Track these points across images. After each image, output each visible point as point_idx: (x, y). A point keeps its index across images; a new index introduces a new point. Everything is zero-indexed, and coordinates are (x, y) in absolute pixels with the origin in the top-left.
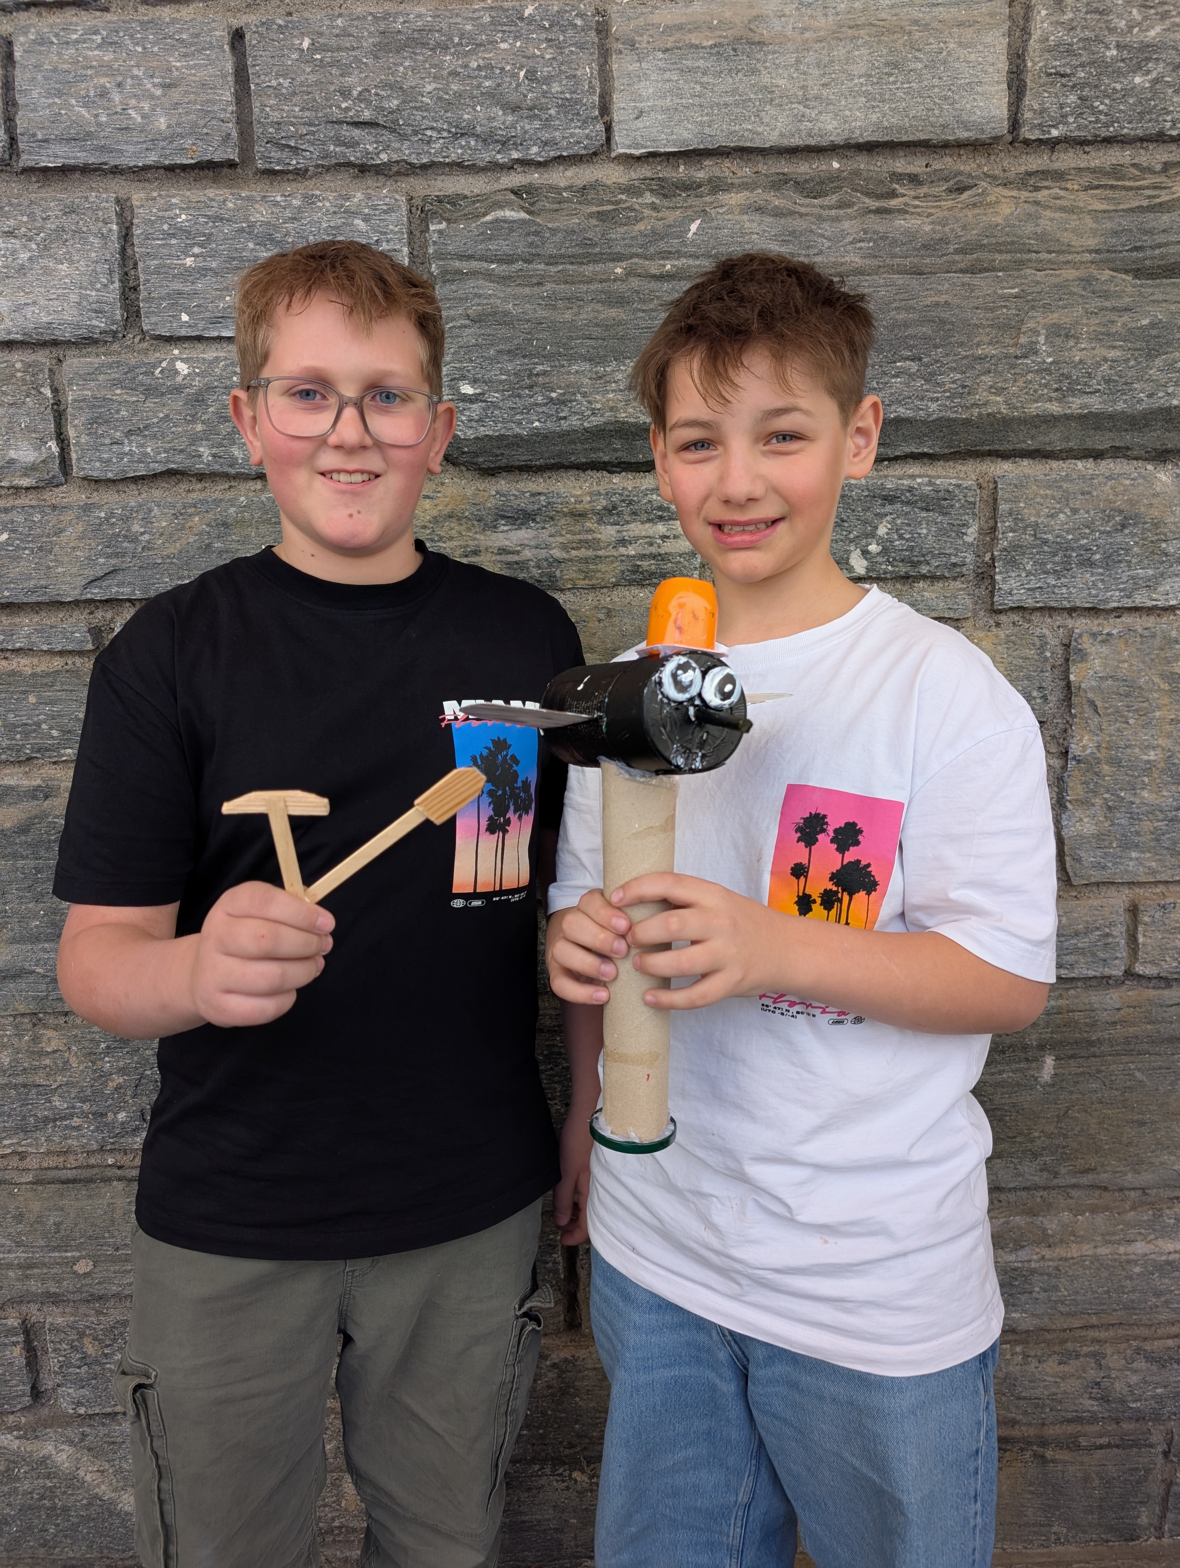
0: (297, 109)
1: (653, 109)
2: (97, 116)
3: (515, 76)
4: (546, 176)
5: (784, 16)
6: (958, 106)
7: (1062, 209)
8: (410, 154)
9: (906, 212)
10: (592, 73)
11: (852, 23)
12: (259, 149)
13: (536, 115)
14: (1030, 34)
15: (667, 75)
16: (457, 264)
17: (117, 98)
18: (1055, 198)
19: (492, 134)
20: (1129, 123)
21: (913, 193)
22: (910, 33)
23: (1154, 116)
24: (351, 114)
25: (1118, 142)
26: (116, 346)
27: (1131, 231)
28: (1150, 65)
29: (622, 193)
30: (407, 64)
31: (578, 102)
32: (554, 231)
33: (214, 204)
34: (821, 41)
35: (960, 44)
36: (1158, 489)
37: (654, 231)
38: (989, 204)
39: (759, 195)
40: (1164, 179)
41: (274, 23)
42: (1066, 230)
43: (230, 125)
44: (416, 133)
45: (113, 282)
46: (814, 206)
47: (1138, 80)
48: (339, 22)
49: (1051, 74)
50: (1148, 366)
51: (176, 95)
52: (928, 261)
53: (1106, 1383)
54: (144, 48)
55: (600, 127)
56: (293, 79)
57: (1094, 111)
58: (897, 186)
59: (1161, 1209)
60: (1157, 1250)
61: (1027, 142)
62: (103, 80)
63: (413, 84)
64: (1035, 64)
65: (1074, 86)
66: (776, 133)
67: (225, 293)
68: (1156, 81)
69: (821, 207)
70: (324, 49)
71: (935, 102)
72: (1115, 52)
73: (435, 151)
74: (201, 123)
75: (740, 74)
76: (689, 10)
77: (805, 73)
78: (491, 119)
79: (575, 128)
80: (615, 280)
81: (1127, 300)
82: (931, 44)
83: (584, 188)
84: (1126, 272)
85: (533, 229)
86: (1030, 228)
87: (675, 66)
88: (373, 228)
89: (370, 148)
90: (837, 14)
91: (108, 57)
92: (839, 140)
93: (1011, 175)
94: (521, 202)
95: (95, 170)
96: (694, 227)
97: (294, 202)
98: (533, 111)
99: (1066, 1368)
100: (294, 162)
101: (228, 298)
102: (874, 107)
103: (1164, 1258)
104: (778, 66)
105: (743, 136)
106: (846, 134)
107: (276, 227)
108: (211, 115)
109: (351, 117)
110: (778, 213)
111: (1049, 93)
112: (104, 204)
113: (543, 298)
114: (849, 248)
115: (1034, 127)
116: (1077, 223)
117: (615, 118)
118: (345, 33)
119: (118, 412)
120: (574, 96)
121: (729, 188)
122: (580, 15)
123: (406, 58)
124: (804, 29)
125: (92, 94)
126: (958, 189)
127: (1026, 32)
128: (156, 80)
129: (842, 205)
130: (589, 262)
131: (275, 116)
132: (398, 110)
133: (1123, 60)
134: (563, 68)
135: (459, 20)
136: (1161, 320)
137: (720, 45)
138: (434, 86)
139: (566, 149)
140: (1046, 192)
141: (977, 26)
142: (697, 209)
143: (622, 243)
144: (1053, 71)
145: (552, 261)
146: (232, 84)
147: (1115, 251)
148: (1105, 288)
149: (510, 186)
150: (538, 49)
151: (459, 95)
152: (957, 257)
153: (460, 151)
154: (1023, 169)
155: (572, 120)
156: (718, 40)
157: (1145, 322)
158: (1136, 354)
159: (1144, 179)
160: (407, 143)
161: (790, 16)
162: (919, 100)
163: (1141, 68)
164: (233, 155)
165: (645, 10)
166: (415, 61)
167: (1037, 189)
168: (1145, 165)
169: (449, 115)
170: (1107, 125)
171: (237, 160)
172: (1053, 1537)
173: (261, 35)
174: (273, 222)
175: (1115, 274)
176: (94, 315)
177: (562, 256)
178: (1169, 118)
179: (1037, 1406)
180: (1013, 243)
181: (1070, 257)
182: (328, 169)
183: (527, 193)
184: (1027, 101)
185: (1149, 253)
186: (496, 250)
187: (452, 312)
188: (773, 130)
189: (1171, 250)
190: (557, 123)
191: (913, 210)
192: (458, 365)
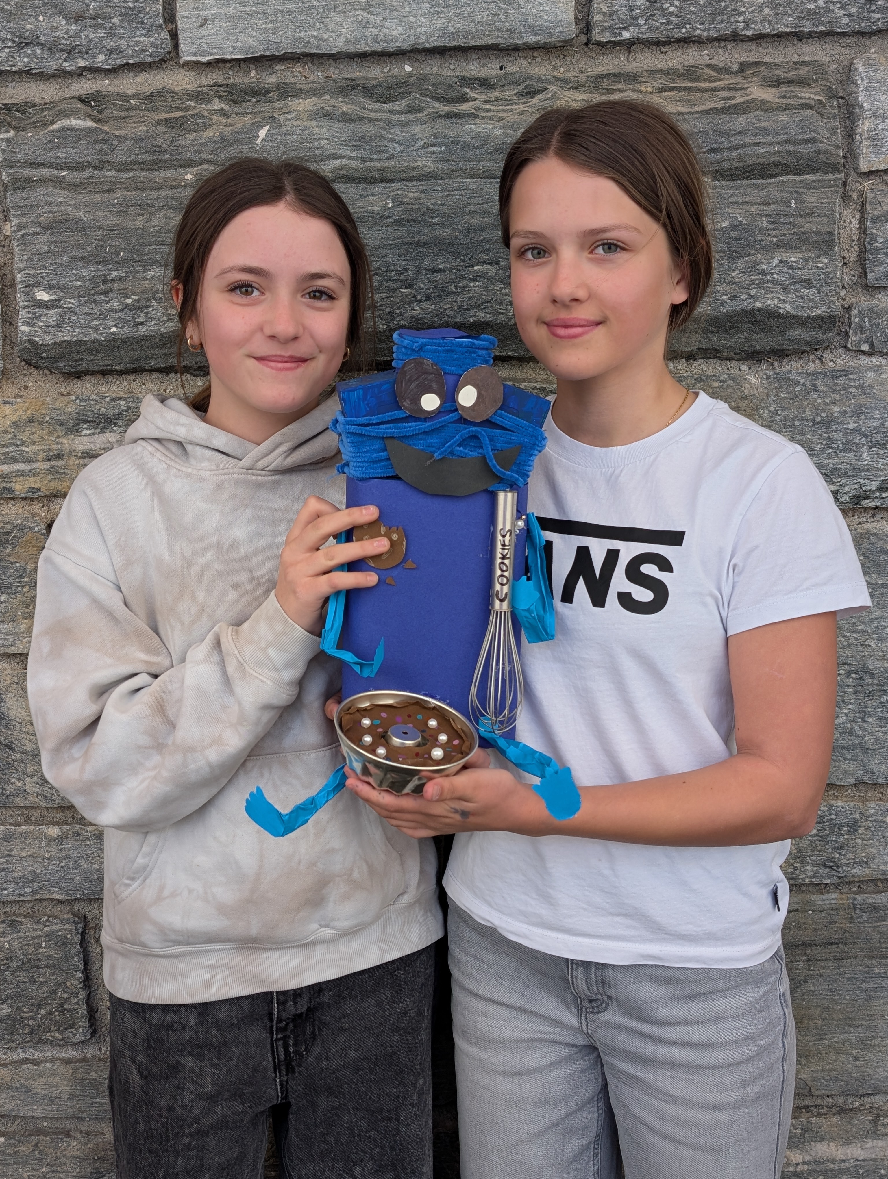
1: (216, 16)
4: (115, 83)
6: (524, 10)
9: (477, 117)
13: (99, 24)
16: (27, 172)
19: (56, 43)
20: (700, 24)
21: (484, 97)
23: (725, 17)
25: (694, 42)
27: (706, 133)
29: (191, 100)
31: (142, 10)
32: (122, 139)
36: (746, 392)
37: (222, 138)
39: (327, 101)
40: (741, 80)
46: (384, 111)
50: (730, 268)
55: (165, 35)
57: (664, 13)
58: (468, 90)
61: (600, 45)
66: (342, 39)
69: (391, 112)
73: (2, 60)
78: (54, 29)
79: (140, 36)
80: (185, 187)
83: (152, 95)
85: (100, 137)
92: (405, 46)
93: (582, 77)
94: (89, 110)
96: (262, 133)
98: (97, 20)
102: (438, 12)
105: (308, 42)
106: (412, 40)
110: (347, 119)
113: (114, 205)
114: (422, 152)
115: (604, 30)
117: (179, 26)
120: (137, 5)
121: (298, 93)
126: (528, 93)
129: (411, 110)
130: (160, 168)
136: (740, 222)
139: (132, 57)
142: (267, 115)
143: (192, 149)
145: (123, 167)
149: (78, 94)
153: (26, 60)
154: (597, 71)
155: (137, 28)
157: (725, 224)
159: (720, 80)
167: (609, 91)
168: (721, 65)
169: (11, 25)
170: (679, 27)
177: (132, 163)
178: (741, 19)
183: (95, 100)
184: (595, 5)
185: (726, 154)
186: (66, 158)
187: (24, 220)
188: (339, 36)
189: (749, 151)
190: (121, 31)
191: (484, 114)
192: (31, 272)
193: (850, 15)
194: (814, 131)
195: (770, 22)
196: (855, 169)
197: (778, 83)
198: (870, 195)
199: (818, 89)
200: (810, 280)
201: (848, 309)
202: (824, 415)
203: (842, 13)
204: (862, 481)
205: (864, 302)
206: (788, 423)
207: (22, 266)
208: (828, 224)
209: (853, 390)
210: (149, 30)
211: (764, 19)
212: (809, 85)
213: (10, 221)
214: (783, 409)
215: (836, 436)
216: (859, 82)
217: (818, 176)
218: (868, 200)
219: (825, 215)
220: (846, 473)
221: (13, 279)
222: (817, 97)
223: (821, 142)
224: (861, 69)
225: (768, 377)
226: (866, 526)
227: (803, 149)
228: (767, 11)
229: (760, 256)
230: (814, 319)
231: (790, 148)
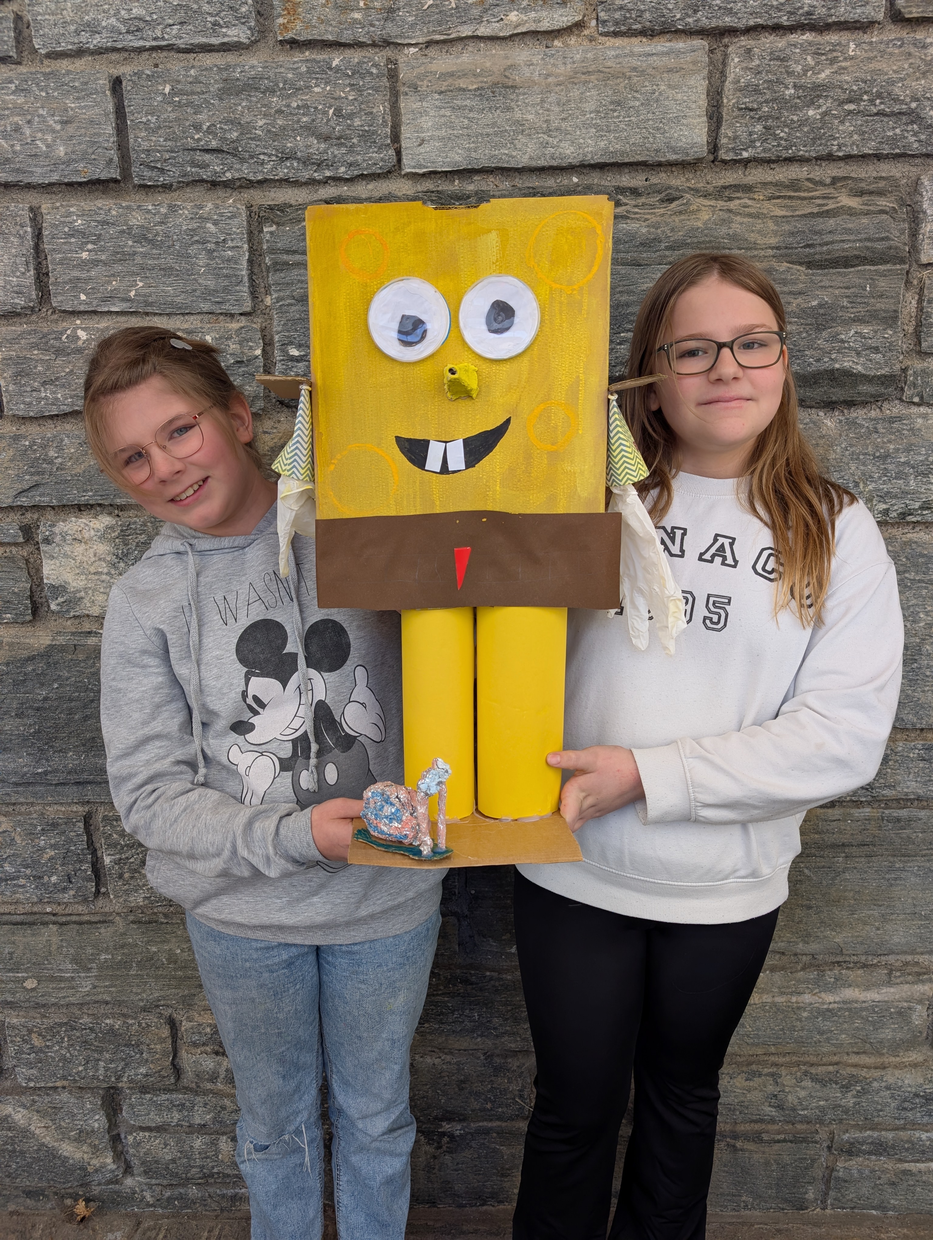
0: (162, 140)
1: (432, 138)
2: (12, 146)
3: (325, 113)
4: (353, 188)
5: (532, 64)
6: (668, 135)
7: (750, 215)
8: (248, 173)
9: (628, 218)
10: (385, 111)
11: (585, 70)
12: (135, 169)
13: (342, 143)
14: (726, 76)
15: (442, 112)
16: (285, 257)
17: (27, 131)
18: (744, 207)
19: (309, 158)
20: (804, 146)
21: (633, 202)
22: (630, 78)
23: (823, 141)
24: (202, 143)
25: (797, 161)
26: (34, 317)
27: (804, 232)
28: (821, 101)
30: (244, 104)
31: (374, 133)
33: (101, 212)
34: (560, 85)
35: (669, 86)
36: (824, 432)
38: (693, 212)
40: (832, 191)
41: (143, 73)
42: (753, 231)
43: (112, 152)
44: (252, 157)
45: (29, 271)
47: (811, 113)
48: (192, 72)
49: (742, 109)
50: (817, 337)
51: (71, 129)
52: (645, 255)
53: (781, 1096)
54: (48, 93)
55: (392, 152)
56: (159, 116)
57: (776, 137)
58: (621, 197)
59: (824, 971)
60: (820, 1000)
61: (724, 162)
62: (16, 119)
63: (248, 120)
64: (729, 101)
65: (760, 118)
66: (527, 156)
67: (112, 278)
68: (824, 114)
70: (182, 93)
71: (650, 133)
72: (793, 91)
73: (267, 170)
74: (90, 151)
75: (498, 111)
76: (459, 61)
77: (548, 110)
78: (308, 147)
79: (373, 153)
81: (801, 286)
82: (646, 86)
83: (380, 198)
84: (801, 264)
86: (724, 230)
87: (448, 105)
88: (220, 231)
89: (218, 169)
90: (574, 63)
91: (21, 100)
92: (575, 162)
93: (710, 188)
95: (14, 186)
97: (162, 210)
98: (341, 140)
99: (751, 1084)
100: (162, 179)
101: (114, 283)
102: (602, 136)
103: (825, 1006)
104: (527, 105)
105: (501, 159)
106: (581, 158)
107: (148, 230)
108: (98, 145)
109: (202, 146)
111: (741, 123)
112: (21, 212)
115: (728, 150)
116: (762, 226)
117: (403, 145)
118: (196, 81)
119: (35, 367)
120: (372, 128)
121: (491, 198)
122: (375, 65)
123: (243, 100)
124: (548, 75)
125: (9, 129)
126: (668, 200)
127: (723, 74)
128: (56, 118)
131: (145, 145)
132: (238, 140)
133: (799, 98)
134: (362, 106)
135: (282, 70)
136: (827, 302)
137: (482, 88)
138: (264, 121)
139: (366, 169)
140: (737, 202)
141: (683, 72)
144: (743, 106)
146: (113, 120)
147: (792, 248)
148: (783, 277)
149: (324, 197)
150: (343, 92)
151: (283, 128)
152: (667, 253)
153: (286, 171)
154: (721, 183)
155: (370, 147)
156: (480, 85)
157: (815, 303)
158: (808, 328)
159: (816, 190)
160: (246, 165)
161: (537, 65)
162: (637, 130)
163: (813, 103)
164: (115, 174)
165: (425, 61)
166: (251, 101)
167: (730, 199)
168: (817, 179)
169: (276, 143)
170: (786, 148)
171: (119, 178)
172: (742, 1204)
173: (134, 82)
174: (146, 225)
175: (791, 266)
176: (16, 295)
178: (835, 143)
179: (730, 1110)
180: (710, 242)
181: (756, 253)
182: (188, 184)
184: (722, 130)
185: (818, 249)
187: (282, 294)
188: (524, 154)
189: (836, 246)
190: (359, 149)
191: (633, 216)
192: (286, 334)
193: (920, 141)
194: (888, 231)
195: (857, 146)
196: (917, 261)
197: (861, 193)
198: (928, 282)
199: (893, 199)
200: (877, 347)
201: (904, 370)
202: (882, 451)
203: (914, 139)
204: (908, 502)
205: (918, 364)
206: (855, 457)
207: (279, 329)
208: (895, 304)
209: (905, 432)
210: (380, 148)
211: (853, 143)
212: (885, 195)
213: (271, 295)
214: (851, 446)
215: (890, 467)
216: (924, 193)
217: (888, 267)
218: (926, 286)
219: (892, 297)
220: (896, 496)
221: (272, 339)
222: (891, 205)
223: (893, 240)
224: (926, 183)
225: (841, 421)
226: (909, 535)
227: (879, 246)
228: (856, 137)
229: (840, 328)
230: (879, 377)
231: (869, 244)
